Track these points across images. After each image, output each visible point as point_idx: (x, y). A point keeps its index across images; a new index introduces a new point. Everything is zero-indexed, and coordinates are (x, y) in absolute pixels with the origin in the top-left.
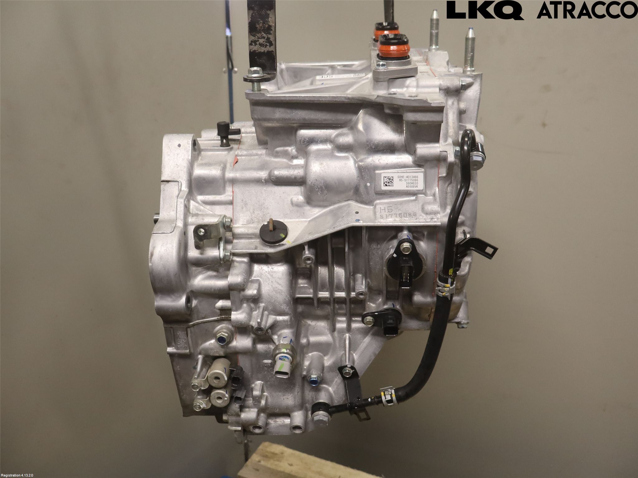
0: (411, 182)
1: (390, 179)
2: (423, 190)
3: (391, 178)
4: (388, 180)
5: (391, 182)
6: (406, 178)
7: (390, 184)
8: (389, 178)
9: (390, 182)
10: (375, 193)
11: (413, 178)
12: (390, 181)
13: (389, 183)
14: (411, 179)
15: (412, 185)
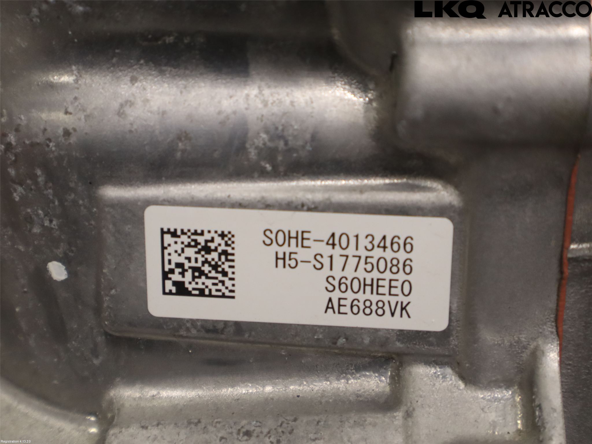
0: (361, 274)
1: (207, 250)
2: (445, 334)
3: (218, 240)
4: (190, 252)
5: (215, 267)
6: (327, 250)
7: (209, 282)
8: (201, 240)
9: (206, 268)
10: (106, 334)
11: (378, 253)
12: (206, 262)
13: (202, 273)
14: (363, 253)
15: (368, 295)
